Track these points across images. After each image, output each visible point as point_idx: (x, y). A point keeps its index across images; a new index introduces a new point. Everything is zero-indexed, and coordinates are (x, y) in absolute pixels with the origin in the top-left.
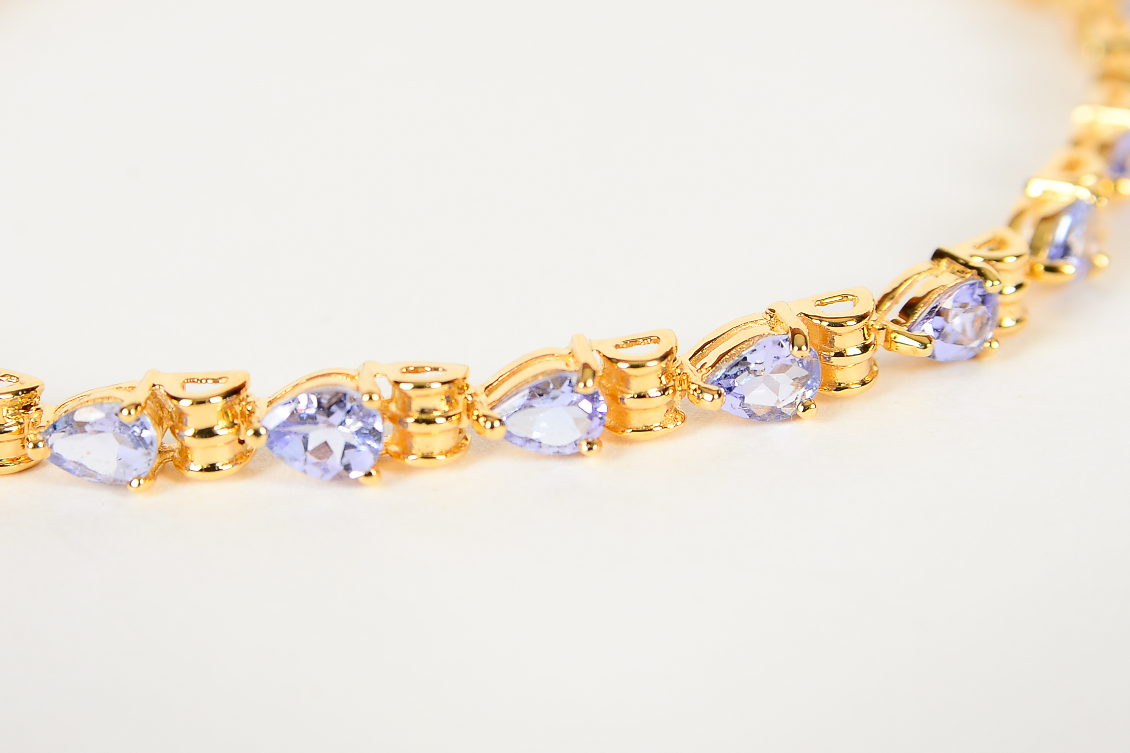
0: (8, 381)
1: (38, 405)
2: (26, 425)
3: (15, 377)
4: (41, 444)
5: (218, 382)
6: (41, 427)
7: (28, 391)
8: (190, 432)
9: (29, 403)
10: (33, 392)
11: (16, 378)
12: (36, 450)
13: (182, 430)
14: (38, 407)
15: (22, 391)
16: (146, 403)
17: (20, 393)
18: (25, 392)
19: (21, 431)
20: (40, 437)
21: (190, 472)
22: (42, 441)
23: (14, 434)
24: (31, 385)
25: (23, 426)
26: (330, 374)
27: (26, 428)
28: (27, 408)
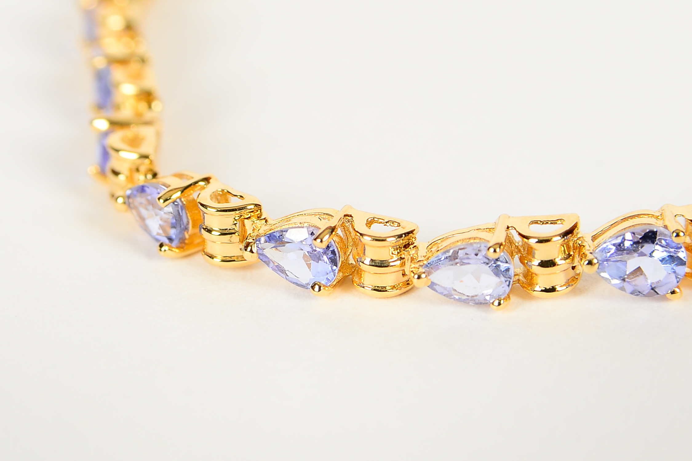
0: (391, 226)
1: (414, 243)
2: (406, 259)
3: (396, 222)
4: (423, 276)
5: (556, 223)
6: (420, 261)
7: (408, 233)
8: (536, 262)
9: (407, 243)
10: (411, 234)
11: (397, 224)
12: (420, 280)
13: (530, 261)
14: (415, 245)
15: (405, 234)
16: (505, 241)
17: (404, 236)
18: (407, 235)
19: (403, 264)
20: (422, 270)
21: (535, 292)
22: (424, 273)
23: (397, 266)
24: (411, 229)
25: (404, 260)
26: (638, 216)
27: (406, 261)
28: (406, 246)
